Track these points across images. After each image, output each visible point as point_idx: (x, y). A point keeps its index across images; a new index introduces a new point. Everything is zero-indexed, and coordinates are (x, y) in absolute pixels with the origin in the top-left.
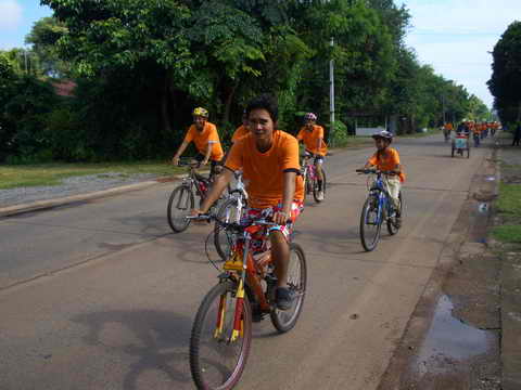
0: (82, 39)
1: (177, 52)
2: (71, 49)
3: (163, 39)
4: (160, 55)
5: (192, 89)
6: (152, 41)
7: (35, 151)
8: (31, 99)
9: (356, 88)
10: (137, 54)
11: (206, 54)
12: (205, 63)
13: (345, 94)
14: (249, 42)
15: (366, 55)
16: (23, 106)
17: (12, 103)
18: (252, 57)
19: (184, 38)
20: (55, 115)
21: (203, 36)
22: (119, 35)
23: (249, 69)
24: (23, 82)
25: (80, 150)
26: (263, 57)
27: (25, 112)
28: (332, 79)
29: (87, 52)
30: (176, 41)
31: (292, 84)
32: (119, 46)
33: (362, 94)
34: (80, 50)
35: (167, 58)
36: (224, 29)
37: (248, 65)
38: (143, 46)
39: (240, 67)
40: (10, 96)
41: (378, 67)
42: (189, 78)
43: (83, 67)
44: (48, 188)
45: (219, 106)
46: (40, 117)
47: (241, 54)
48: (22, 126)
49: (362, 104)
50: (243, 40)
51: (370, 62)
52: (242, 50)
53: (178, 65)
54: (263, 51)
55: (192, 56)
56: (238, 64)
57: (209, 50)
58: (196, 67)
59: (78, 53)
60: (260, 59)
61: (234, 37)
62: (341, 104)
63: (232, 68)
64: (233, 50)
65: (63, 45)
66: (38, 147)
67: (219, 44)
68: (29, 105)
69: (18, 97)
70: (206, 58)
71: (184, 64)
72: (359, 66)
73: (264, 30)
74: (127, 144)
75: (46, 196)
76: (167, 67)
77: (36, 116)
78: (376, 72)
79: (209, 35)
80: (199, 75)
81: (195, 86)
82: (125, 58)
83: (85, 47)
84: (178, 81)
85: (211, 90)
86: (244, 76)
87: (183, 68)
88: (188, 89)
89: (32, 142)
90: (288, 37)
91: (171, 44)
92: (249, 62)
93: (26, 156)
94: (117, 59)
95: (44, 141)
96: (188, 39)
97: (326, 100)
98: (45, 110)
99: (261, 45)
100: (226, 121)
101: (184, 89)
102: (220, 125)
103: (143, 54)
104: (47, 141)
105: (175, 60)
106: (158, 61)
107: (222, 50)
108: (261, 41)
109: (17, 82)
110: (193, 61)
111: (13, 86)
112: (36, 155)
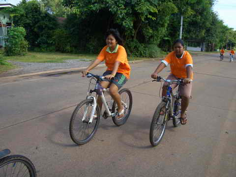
1: (119, 7)
4: (110, 7)
5: (124, 24)
7: (48, 46)
8: (47, 23)
9: (192, 29)
10: (100, 6)
11: (131, 8)
12: (131, 12)
13: (187, 31)
14: (151, 4)
15: (198, 14)
16: (44, 26)
17: (38, 24)
18: (152, 11)
20: (57, 31)
23: (150, 17)
24: (44, 15)
25: (68, 48)
26: (157, 12)
27: (44, 29)
28: (182, 24)
29: (77, 3)
31: (166, 25)
32: (93, 1)
33: (195, 31)
34: (74, 2)
35: (113, 9)
37: (150, 15)
38: (102, 2)
39: (146, 16)
40: (38, 21)
41: (203, 20)
42: (123, 19)
43: (75, 10)
44: (60, 64)
45: (133, 32)
46: (51, 31)
47: (147, 9)
48: (42, 35)
49: (194, 36)
50: (149, 3)
51: (200, 17)
52: (148, 8)
53: (119, 12)
54: (157, 9)
55: (125, 9)
56: (146, 14)
57: (133, 7)
58: (127, 14)
59: (72, 3)
61: (145, 1)
62: (185, 36)
63: (143, 15)
64: (145, 8)
66: (49, 45)
67: (138, 4)
68: (46, 26)
69: (42, 22)
70: (131, 10)
71: (122, 12)
72: (194, 19)
74: (90, 46)
75: (60, 67)
76: (113, 12)
77: (49, 31)
78: (202, 22)
80: (127, 18)
82: (95, 7)
84: (118, 20)
85: (132, 25)
86: (147, 19)
87: (121, 14)
88: (122, 23)
89: (47, 43)
90: (169, 3)
91: (116, 3)
92: (150, 13)
93: (44, 48)
94: (91, 8)
95: (52, 43)
97: (178, 33)
98: (52, 28)
99: (156, 6)
100: (135, 39)
101: (120, 23)
102: (132, 41)
103: (103, 6)
104: (54, 43)
105: (117, 10)
106: (110, 10)
107: (139, 7)
108: (157, 4)
109: (42, 15)
110: (126, 11)
111: (40, 17)
112: (48, 49)
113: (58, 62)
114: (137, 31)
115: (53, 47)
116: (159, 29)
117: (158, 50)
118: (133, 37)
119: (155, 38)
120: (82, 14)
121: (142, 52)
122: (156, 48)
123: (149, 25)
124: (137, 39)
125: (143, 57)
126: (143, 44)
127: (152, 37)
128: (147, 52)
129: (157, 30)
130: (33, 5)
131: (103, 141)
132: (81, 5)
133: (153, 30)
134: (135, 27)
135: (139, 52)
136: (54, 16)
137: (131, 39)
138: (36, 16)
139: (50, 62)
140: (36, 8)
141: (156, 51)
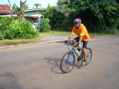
0: (73, 4)
2: (71, 6)
3: (92, 4)
4: (91, 8)
5: (99, 17)
6: (90, 5)
7: (60, 28)
8: (60, 17)
12: (102, 11)
14: (113, 6)
16: (58, 18)
17: (56, 17)
18: (114, 9)
19: (97, 4)
20: (65, 20)
21: (102, 4)
22: (83, 3)
23: (113, 12)
24: (58, 13)
25: (70, 29)
26: (116, 9)
29: (74, 6)
30: (96, 5)
32: (82, 5)
34: (73, 6)
35: (93, 9)
36: (107, 2)
37: (112, 11)
38: (87, 6)
39: (110, 12)
42: (98, 14)
43: (74, 10)
46: (62, 21)
47: (111, 9)
48: (57, 22)
50: (112, 5)
52: (111, 8)
53: (96, 11)
54: (117, 8)
55: (99, 9)
56: (110, 11)
57: (103, 8)
58: (100, 11)
59: (72, 6)
60: (116, 10)
61: (110, 4)
63: (108, 12)
64: (110, 8)
65: (69, 5)
67: (106, 6)
71: (97, 10)
73: (117, 3)
76: (93, 11)
77: (61, 20)
79: (104, 4)
80: (100, 13)
81: (99, 16)
82: (84, 8)
83: (74, 5)
84: (95, 14)
85: (103, 17)
86: (111, 13)
87: (97, 11)
88: (98, 16)
89: (59, 26)
91: (94, 6)
92: (113, 11)
93: (58, 29)
94: (82, 8)
96: (98, 5)
98: (62, 19)
99: (116, 7)
100: (104, 25)
101: (97, 16)
102: (103, 25)
103: (87, 8)
104: (63, 26)
105: (95, 9)
106: (91, 9)
107: (107, 8)
108: (116, 6)
109: (57, 13)
110: (99, 10)
111: (56, 14)
112: (60, 29)
113: (65, 36)
114: (105, 20)
115: (63, 28)
116: (118, 19)
117: (117, 30)
118: (103, 23)
119: (115, 24)
120: (77, 12)
121: (108, 31)
122: (116, 29)
123: (112, 17)
124: (105, 24)
125: (109, 34)
126: (108, 27)
127: (113, 23)
128: (111, 31)
129: (116, 19)
130: (53, 8)
131: (85, 77)
132: (76, 7)
133: (114, 20)
134: (104, 18)
135: (106, 31)
136: (63, 13)
137: (102, 24)
138: (54, 13)
139: (61, 36)
140: (54, 9)
141: (116, 31)
